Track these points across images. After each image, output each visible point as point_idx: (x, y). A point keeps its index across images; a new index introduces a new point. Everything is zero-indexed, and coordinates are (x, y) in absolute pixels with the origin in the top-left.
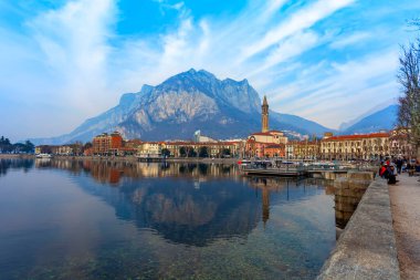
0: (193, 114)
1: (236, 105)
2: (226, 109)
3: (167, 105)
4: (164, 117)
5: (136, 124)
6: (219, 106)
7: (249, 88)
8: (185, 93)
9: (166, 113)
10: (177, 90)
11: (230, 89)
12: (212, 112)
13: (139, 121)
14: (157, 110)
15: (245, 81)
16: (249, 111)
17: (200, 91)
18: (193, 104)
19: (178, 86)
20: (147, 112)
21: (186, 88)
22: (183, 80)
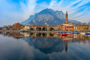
0: (47, 20)
1: (59, 17)
2: (56, 19)
3: (41, 18)
4: (40, 21)
5: (33, 23)
6: (54, 18)
7: (62, 13)
8: (45, 14)
9: (40, 20)
10: (43, 14)
11: (57, 13)
12: (52, 19)
13: (34, 22)
14: (38, 19)
15: (61, 11)
16: (62, 19)
17: (49, 14)
18: (48, 17)
19: (44, 13)
20: (36, 19)
21: (46, 13)
22: (45, 11)
